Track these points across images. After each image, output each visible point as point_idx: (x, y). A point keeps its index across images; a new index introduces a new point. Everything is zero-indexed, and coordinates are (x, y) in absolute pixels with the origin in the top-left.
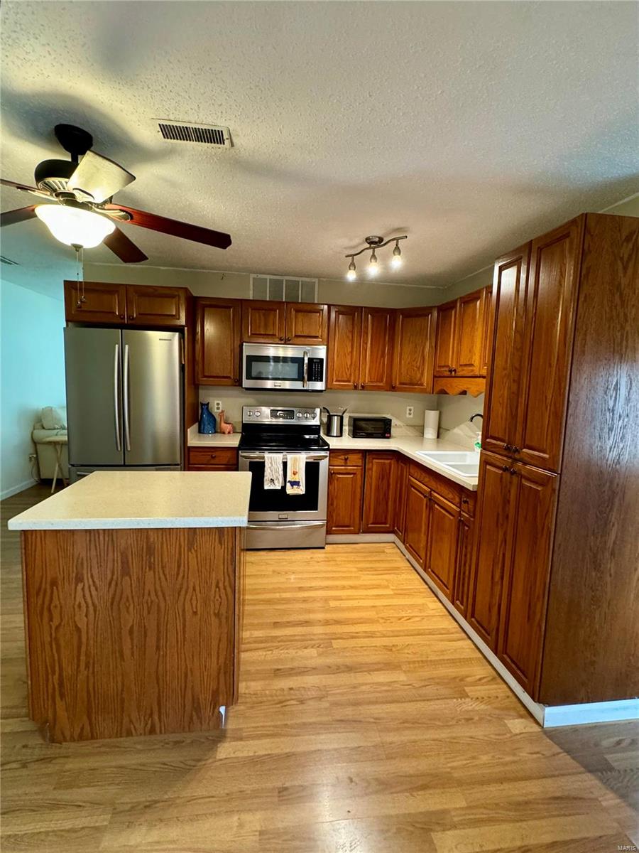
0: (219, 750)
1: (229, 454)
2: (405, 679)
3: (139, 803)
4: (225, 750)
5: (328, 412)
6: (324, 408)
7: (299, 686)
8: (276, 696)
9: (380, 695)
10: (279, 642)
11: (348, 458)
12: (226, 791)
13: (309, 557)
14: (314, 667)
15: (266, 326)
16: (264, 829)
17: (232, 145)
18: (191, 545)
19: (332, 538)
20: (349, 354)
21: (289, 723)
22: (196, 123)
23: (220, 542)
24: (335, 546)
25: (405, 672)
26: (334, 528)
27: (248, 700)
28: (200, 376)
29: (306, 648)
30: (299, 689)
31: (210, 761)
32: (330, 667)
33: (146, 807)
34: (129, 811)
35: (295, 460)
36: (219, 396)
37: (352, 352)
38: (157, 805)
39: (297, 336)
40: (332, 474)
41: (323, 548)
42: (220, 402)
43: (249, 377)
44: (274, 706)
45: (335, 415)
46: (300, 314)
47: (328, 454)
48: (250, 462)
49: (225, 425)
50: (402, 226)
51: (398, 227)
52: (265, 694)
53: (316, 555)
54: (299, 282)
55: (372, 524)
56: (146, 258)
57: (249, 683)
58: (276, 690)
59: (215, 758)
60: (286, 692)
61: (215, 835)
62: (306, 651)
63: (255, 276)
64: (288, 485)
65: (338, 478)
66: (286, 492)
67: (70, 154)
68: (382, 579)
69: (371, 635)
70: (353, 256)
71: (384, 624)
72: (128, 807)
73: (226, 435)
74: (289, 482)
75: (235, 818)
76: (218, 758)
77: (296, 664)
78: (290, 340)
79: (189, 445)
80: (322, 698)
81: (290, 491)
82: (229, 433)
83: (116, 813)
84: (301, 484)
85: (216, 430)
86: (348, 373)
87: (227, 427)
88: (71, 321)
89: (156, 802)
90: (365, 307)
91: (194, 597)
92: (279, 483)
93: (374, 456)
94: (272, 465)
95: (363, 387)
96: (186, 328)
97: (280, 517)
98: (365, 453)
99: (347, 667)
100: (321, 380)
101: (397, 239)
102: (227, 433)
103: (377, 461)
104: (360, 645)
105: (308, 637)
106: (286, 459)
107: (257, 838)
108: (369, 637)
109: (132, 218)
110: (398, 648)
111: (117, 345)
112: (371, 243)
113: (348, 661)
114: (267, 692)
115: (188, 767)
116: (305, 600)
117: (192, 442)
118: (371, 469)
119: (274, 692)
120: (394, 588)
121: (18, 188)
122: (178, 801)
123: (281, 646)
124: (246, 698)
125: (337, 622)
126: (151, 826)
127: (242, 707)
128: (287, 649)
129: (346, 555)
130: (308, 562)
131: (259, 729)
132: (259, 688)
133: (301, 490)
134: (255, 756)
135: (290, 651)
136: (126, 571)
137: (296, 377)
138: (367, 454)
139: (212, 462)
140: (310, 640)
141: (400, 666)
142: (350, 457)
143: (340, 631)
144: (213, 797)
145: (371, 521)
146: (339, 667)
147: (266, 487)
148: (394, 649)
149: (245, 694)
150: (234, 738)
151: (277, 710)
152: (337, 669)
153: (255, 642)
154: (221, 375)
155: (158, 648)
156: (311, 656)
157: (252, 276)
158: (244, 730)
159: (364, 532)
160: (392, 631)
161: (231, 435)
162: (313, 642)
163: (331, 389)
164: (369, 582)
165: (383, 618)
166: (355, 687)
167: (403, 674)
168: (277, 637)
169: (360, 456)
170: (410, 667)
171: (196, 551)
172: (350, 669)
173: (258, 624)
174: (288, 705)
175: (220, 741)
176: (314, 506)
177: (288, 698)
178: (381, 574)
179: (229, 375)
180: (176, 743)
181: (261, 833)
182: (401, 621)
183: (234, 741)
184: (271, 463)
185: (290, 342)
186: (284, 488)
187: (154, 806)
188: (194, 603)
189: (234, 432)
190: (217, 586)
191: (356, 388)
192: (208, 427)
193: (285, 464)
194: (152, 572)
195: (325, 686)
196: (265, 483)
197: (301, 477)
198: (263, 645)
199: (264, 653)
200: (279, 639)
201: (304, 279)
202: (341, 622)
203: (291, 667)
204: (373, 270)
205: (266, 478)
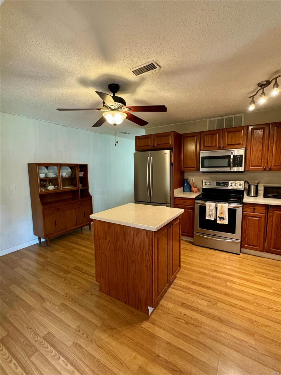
0: (144, 323)
1: (191, 201)
2: (254, 344)
3: (110, 326)
4: (146, 325)
5: (248, 183)
6: (246, 181)
7: (190, 315)
8: (177, 314)
9: (231, 343)
10: (191, 291)
11: (255, 209)
12: (137, 341)
13: (228, 257)
14: (202, 310)
15: (212, 142)
16: (142, 366)
17: (160, 67)
18: (137, 234)
19: (244, 250)
20: (260, 151)
21: (176, 329)
22: (142, 65)
23: (147, 236)
24: (247, 255)
25: (255, 339)
26: (246, 245)
27: (165, 310)
28: (182, 167)
29: (202, 299)
30: (189, 317)
31: (139, 325)
32: (210, 314)
33: (111, 328)
34: (106, 326)
35: (222, 207)
36: (192, 176)
37: (262, 150)
38: (115, 330)
39: (228, 145)
40: (245, 216)
41: (239, 255)
42: (193, 178)
43: (203, 167)
44: (174, 318)
45: (252, 185)
46: (230, 133)
47: (242, 205)
48: (200, 206)
49: (194, 188)
50: (277, 69)
51: (275, 70)
52: (173, 311)
53: (233, 257)
54: (233, 117)
55: (272, 248)
56: (148, 123)
57: (168, 303)
58: (178, 312)
59: (141, 325)
60: (182, 315)
61: (125, 354)
62: (202, 301)
63: (209, 119)
64: (218, 218)
65: (249, 219)
66: (216, 222)
67: (113, 93)
68: (269, 282)
69: (244, 309)
70: (253, 96)
71: (255, 307)
72: (107, 325)
73: (195, 193)
74: (218, 217)
75: (135, 354)
76: (141, 326)
77: (193, 305)
78: (224, 148)
79: (175, 196)
80: (198, 327)
81: (218, 221)
82: (196, 192)
83: (103, 324)
84: (225, 219)
85: (191, 191)
86: (260, 162)
87: (195, 190)
88: (137, 150)
89: (115, 329)
90: (272, 123)
91: (138, 256)
92: (213, 217)
93: (274, 209)
94: (210, 208)
95: (270, 169)
96: (174, 148)
97: (214, 233)
98: (267, 207)
99: (220, 319)
100: (241, 166)
101: (276, 78)
102: (195, 192)
103: (276, 212)
104: (233, 311)
105: (206, 295)
106: (217, 206)
107: (138, 368)
108: (242, 309)
109: (131, 110)
110: (258, 324)
111: (148, 157)
112: (261, 86)
113: (222, 316)
114: (174, 311)
115: (130, 323)
116: (214, 277)
117: (176, 195)
118: (273, 216)
119: (177, 312)
120: (276, 289)
121: (97, 110)
122: (121, 333)
123: (191, 293)
124: (164, 308)
125: (226, 294)
126: (109, 336)
127: (161, 311)
128: (193, 296)
129: (251, 261)
130: (226, 259)
131: (162, 324)
132: (172, 307)
133: (226, 222)
134: (155, 334)
135: (194, 298)
136: (118, 240)
137: (227, 166)
138: (269, 207)
139: (184, 204)
140: (207, 297)
141: (254, 335)
142: (257, 208)
143: (226, 299)
144: (132, 340)
145: (272, 246)
146: (215, 316)
147: (207, 218)
148: (255, 323)
149: (165, 306)
150: (151, 322)
151: (174, 320)
152: (213, 317)
153: (180, 287)
154: (191, 166)
155: (127, 272)
156: (203, 304)
157: (208, 120)
158: (157, 321)
159: (267, 252)
160: (259, 313)
161: (197, 193)
162: (208, 298)
163: (248, 171)
164: (259, 280)
165: (257, 303)
166: (218, 331)
167: (254, 341)
168: (191, 288)
169: (264, 208)
170: (261, 339)
171: (139, 238)
172: (220, 320)
173: (187, 280)
174: (180, 321)
175: (146, 320)
176: (233, 231)
177: (182, 318)
178: (270, 279)
179: (195, 166)
180: (132, 312)
181: (140, 367)
182: (269, 310)
183: (151, 324)
184: (209, 207)
185: (225, 148)
186: (215, 220)
187: (114, 330)
188: (138, 259)
189: (198, 192)
190: (146, 254)
191: (265, 169)
192: (187, 189)
193: (216, 208)
194: (125, 242)
195: (202, 322)
196: (206, 216)
197: (226, 216)
198: (182, 289)
199: (182, 293)
200: (192, 290)
201: (235, 115)
202: (229, 295)
203: (191, 305)
204: (262, 101)
205: (206, 214)
